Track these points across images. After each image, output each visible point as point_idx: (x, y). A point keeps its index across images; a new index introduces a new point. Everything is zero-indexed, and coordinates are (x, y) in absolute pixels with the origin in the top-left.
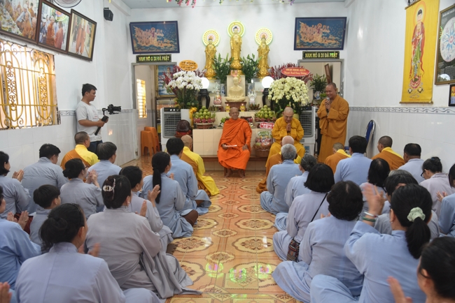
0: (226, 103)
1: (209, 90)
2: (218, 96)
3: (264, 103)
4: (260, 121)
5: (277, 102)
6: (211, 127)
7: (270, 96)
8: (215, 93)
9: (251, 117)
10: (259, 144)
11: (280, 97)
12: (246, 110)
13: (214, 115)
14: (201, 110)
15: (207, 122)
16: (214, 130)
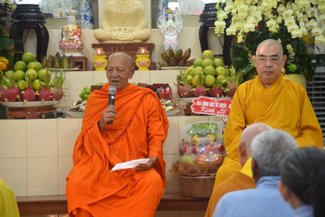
0: (94, 46)
1: (44, 11)
2: (72, 27)
3: (205, 45)
4: (192, 95)
5: (240, 39)
6: (50, 113)
7: (220, 24)
8: (63, 19)
9: (166, 86)
10: (189, 159)
11: (250, 26)
12: (153, 67)
13: (60, 81)
14: (20, 64)
15: (37, 98)
16: (60, 120)
